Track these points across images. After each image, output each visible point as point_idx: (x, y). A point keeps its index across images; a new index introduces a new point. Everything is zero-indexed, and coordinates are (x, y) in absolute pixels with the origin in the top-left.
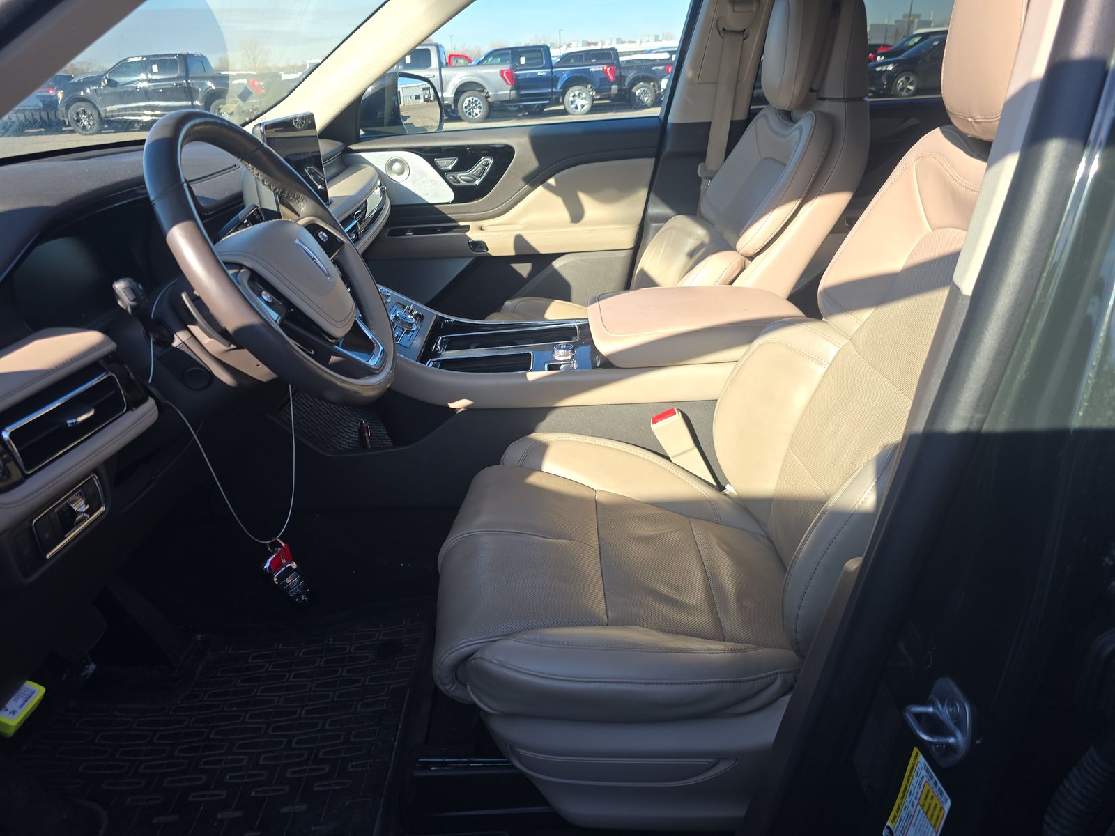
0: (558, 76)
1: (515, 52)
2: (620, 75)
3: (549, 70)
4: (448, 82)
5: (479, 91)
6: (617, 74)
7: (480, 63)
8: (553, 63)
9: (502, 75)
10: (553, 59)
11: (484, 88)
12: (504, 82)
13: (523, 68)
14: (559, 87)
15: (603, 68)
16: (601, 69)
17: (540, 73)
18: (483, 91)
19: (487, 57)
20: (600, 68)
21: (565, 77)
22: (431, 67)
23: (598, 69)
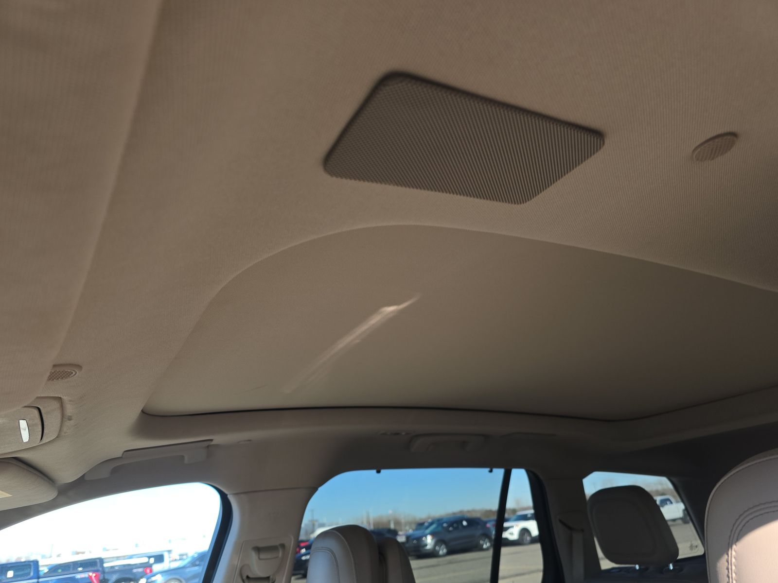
1: (4, 568)
2: (104, 578)
3: (36, 580)
6: (101, 578)
8: (41, 574)
10: (41, 569)
15: (88, 575)
20: (85, 575)
23: (83, 576)
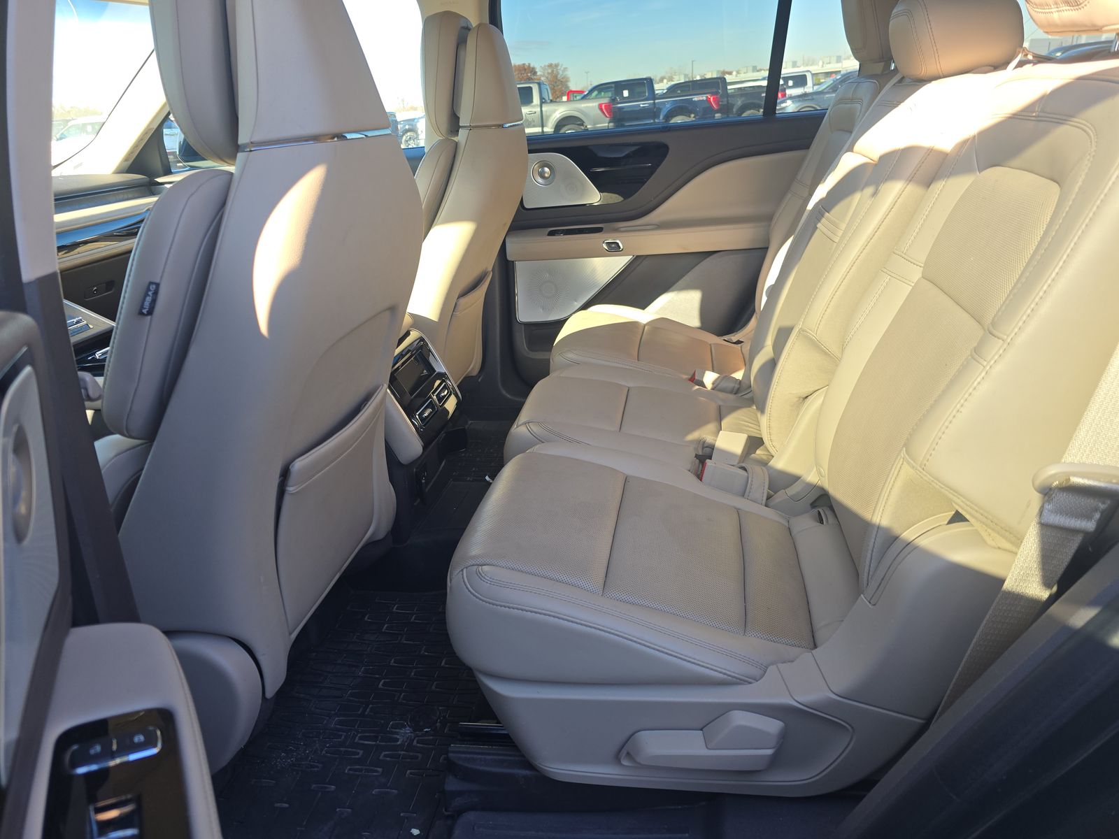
0: (661, 107)
1: (618, 86)
2: (728, 103)
3: (652, 102)
4: (548, 117)
5: (578, 124)
6: (723, 102)
7: (584, 98)
8: (657, 95)
9: (601, 109)
10: (656, 91)
11: (584, 122)
12: (603, 116)
13: (627, 100)
14: (661, 117)
15: (707, 97)
16: (705, 98)
17: (642, 104)
18: (582, 125)
19: (591, 91)
21: (668, 106)
22: (533, 104)
23: (701, 99)
